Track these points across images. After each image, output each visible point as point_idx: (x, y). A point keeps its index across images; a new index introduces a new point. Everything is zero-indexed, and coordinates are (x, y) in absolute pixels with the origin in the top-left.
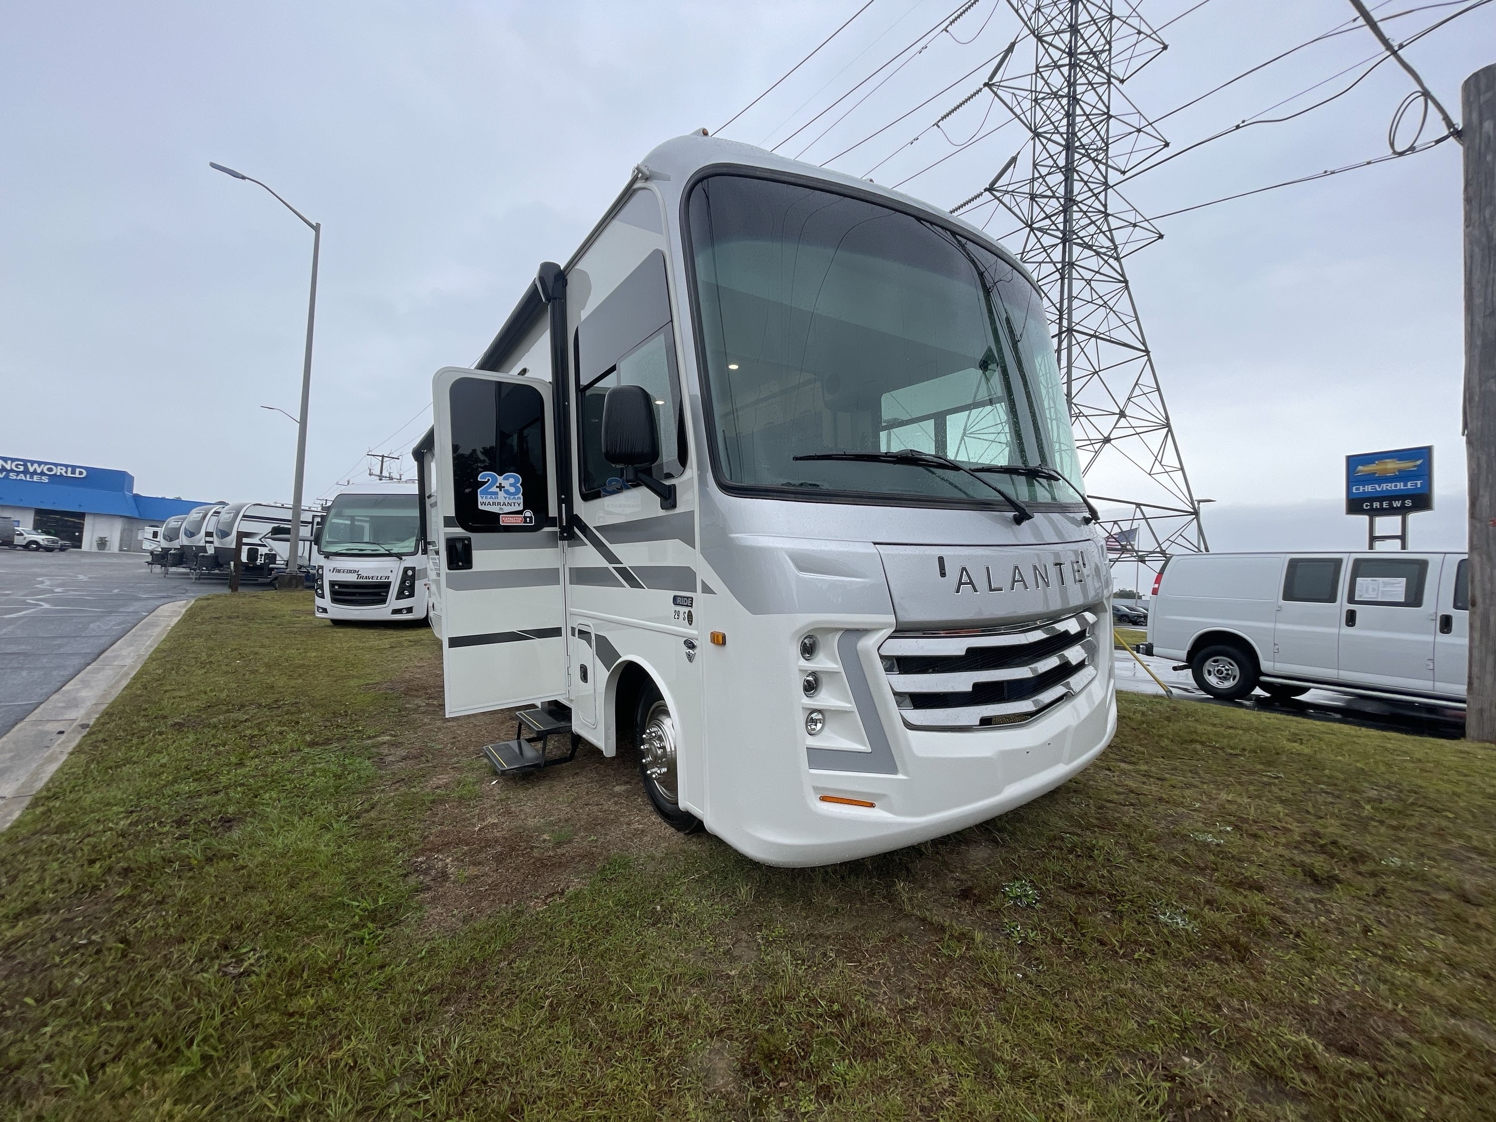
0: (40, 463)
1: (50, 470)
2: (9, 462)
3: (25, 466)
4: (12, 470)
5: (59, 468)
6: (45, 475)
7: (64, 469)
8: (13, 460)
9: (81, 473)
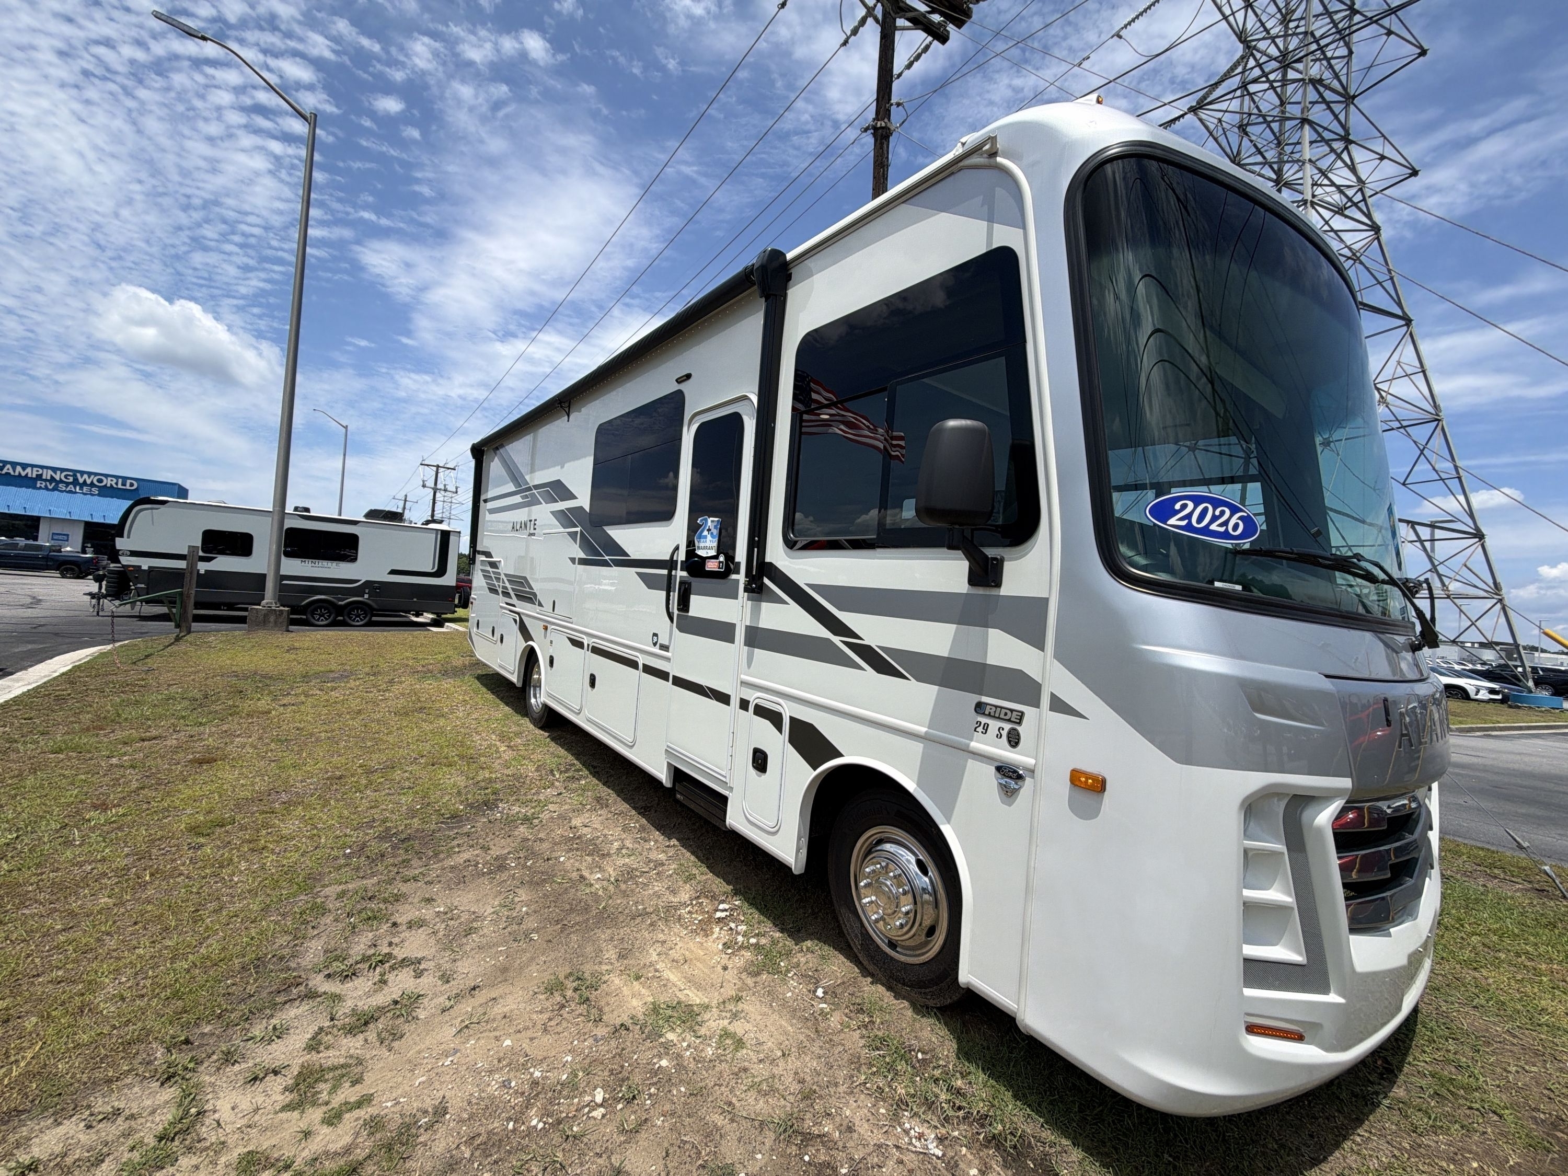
0: (90, 474)
1: (100, 481)
2: (58, 472)
3: (75, 476)
4: (61, 481)
5: (109, 479)
6: (96, 486)
7: (115, 480)
8: (62, 470)
9: (132, 485)
